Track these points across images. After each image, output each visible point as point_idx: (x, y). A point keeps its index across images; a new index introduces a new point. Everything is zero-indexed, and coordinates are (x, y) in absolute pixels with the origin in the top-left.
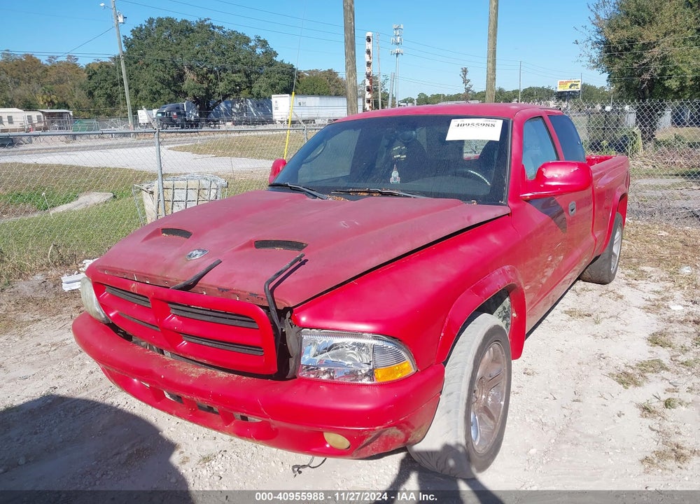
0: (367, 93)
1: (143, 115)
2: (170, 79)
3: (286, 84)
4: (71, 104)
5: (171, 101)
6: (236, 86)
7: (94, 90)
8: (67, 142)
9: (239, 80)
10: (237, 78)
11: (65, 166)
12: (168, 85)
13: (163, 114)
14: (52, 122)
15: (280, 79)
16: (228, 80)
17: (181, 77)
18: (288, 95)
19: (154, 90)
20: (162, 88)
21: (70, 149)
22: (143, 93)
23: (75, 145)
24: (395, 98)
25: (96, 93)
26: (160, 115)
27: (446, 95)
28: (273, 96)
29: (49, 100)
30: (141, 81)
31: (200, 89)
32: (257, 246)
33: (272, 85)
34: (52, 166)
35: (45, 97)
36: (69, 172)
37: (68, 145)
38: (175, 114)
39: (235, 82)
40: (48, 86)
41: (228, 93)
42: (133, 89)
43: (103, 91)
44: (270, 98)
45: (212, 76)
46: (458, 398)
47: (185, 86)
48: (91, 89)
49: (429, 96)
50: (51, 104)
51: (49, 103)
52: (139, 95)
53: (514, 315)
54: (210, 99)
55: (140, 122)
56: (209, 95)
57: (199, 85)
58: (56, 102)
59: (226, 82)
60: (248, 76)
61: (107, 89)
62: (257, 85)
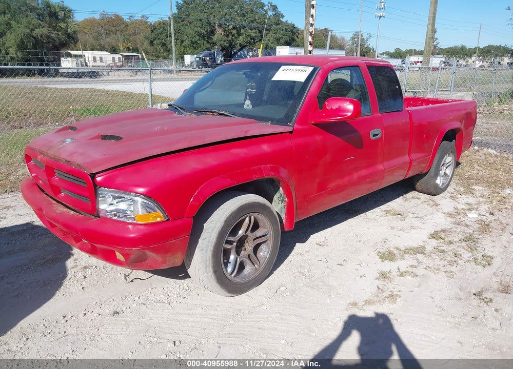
0: (310, 46)
1: (188, 59)
2: (205, 33)
3: (287, 38)
4: (140, 49)
5: (208, 49)
6: (251, 39)
7: (154, 40)
8: (131, 76)
9: (254, 35)
10: (252, 33)
11: (120, 92)
12: (203, 37)
13: (200, 58)
14: (128, 62)
15: (284, 35)
16: (246, 34)
17: (213, 32)
18: (288, 47)
19: (194, 41)
20: (199, 40)
21: (132, 81)
22: (186, 43)
23: (135, 78)
24: (375, 51)
25: (155, 42)
26: (198, 59)
27: (417, 50)
28: (277, 47)
29: (127, 46)
30: (185, 34)
31: (225, 41)
32: (102, 139)
33: (277, 39)
34: (112, 91)
35: (124, 44)
36: (122, 96)
37: (131, 78)
38: (208, 59)
39: (250, 36)
40: (127, 37)
41: (245, 44)
42: (179, 40)
43: (160, 41)
44: (275, 49)
45: (234, 32)
46: (209, 242)
47: (215, 38)
48: (152, 39)
49: (404, 51)
50: (128, 49)
51: (126, 48)
52: (183, 44)
53: (286, 199)
54: (232, 48)
55: (186, 63)
56: (232, 46)
57: (225, 38)
58: (131, 48)
59: (244, 36)
60: (260, 32)
61: (162, 39)
62: (267, 39)
